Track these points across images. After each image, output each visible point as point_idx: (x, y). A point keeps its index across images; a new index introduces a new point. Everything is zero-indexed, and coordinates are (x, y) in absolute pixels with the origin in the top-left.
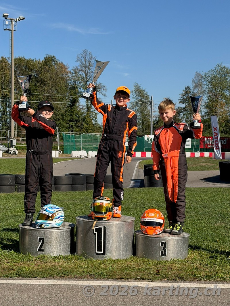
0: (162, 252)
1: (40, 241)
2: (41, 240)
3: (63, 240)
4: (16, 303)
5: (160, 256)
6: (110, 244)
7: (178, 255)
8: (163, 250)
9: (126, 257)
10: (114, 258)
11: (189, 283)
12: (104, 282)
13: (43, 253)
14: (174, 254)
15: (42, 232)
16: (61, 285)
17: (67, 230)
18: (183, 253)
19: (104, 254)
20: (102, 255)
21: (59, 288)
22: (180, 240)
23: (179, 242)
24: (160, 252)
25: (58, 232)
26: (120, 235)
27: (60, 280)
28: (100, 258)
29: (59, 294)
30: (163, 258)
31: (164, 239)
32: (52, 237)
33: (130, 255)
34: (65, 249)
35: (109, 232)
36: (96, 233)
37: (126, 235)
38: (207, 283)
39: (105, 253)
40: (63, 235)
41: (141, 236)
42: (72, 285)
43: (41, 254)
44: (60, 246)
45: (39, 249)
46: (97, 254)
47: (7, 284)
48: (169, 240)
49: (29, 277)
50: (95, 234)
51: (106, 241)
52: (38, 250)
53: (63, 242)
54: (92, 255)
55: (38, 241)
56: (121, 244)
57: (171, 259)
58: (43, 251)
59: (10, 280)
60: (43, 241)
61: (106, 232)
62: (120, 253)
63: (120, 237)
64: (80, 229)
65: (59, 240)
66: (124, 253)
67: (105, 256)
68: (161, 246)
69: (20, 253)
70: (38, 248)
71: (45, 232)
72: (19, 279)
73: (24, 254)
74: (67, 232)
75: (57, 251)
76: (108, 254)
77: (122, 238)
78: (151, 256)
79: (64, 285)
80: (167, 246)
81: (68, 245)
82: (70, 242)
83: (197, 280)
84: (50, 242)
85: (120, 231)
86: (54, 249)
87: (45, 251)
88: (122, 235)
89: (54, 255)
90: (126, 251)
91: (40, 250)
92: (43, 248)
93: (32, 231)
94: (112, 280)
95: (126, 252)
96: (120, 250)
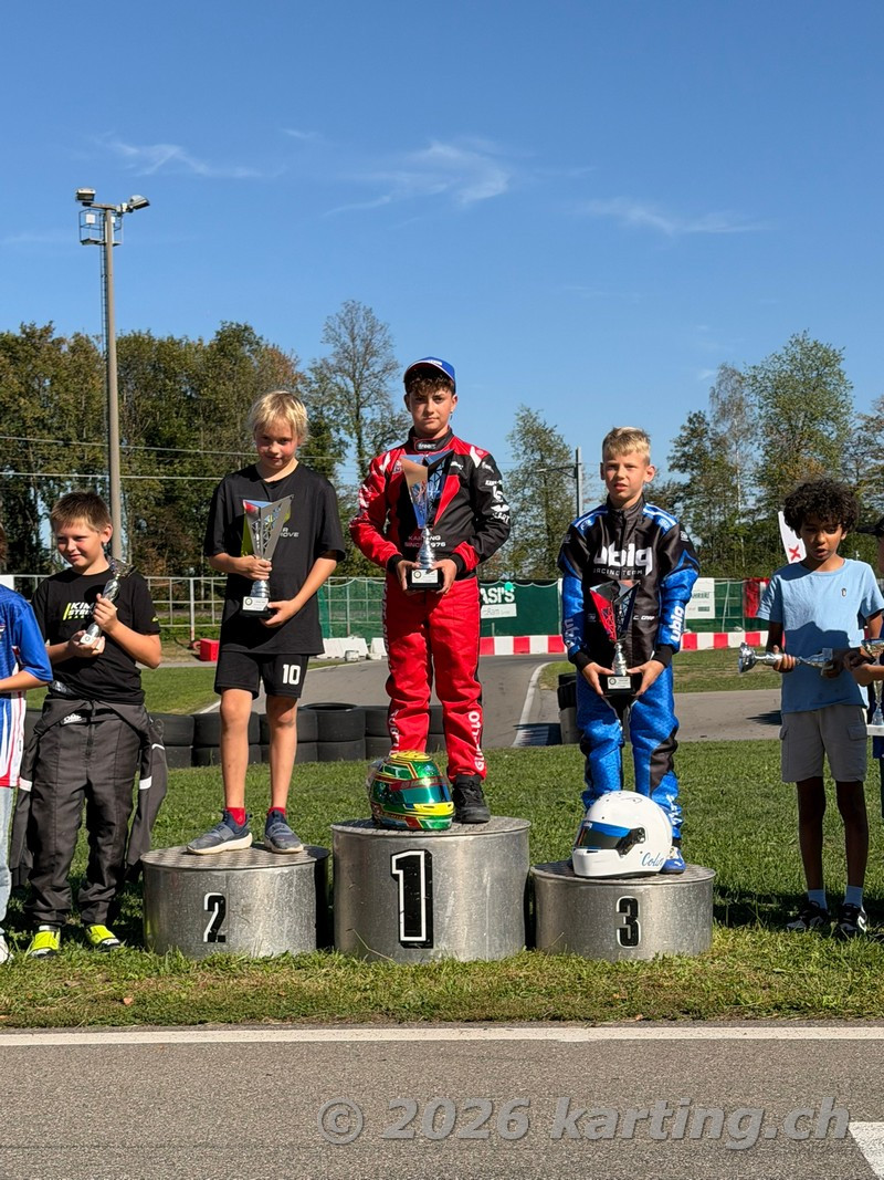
0: (623, 932)
1: (211, 908)
2: (217, 904)
3: (290, 901)
4: (135, 1103)
5: (617, 947)
6: (449, 909)
7: (679, 940)
8: (629, 927)
9: (503, 955)
10: (462, 958)
11: (719, 1026)
12: (430, 1030)
13: (225, 946)
14: (665, 938)
15: (218, 877)
16: (285, 1043)
17: (302, 870)
18: (697, 933)
19: (429, 944)
20: (422, 947)
21: (279, 1054)
22: (683, 889)
23: (680, 898)
24: (618, 931)
25: (273, 877)
26: (481, 877)
27: (281, 1029)
28: (416, 959)
29: (279, 1071)
30: (629, 953)
31: (631, 887)
32: (252, 891)
33: (516, 945)
34: (297, 933)
35: (445, 870)
36: (401, 873)
37: (501, 881)
38: (778, 1026)
39: (432, 942)
40: (290, 886)
41: (552, 881)
42: (322, 1042)
43: (216, 950)
44: (280, 922)
45: (209, 934)
46: (406, 945)
47: (104, 1045)
48: (646, 890)
49: (180, 1023)
50: (396, 877)
51: (435, 902)
52: (206, 939)
53: (291, 909)
54: (389, 949)
55: (206, 908)
56: (484, 911)
57: (657, 954)
58: (222, 939)
59: (114, 1034)
60: (222, 908)
61: (434, 868)
62: (484, 939)
63: (481, 887)
64: (345, 863)
65: (278, 902)
66: (498, 942)
67: (432, 952)
68: (621, 911)
69: (147, 951)
70: (208, 930)
71: (227, 878)
72: (144, 1030)
73: (161, 954)
74: (301, 874)
75: (272, 941)
76: (441, 945)
77: (488, 890)
78: (587, 948)
79: (295, 1043)
80: (642, 912)
81: (308, 919)
82: (313, 910)
83: (747, 1019)
84: (247, 910)
85: (481, 866)
86: (259, 934)
87: (231, 940)
88: (487, 880)
89: (262, 954)
90: (505, 932)
91: (212, 938)
92: (224, 930)
93: (186, 874)
94: (456, 1024)
95: (504, 935)
96: (483, 928)
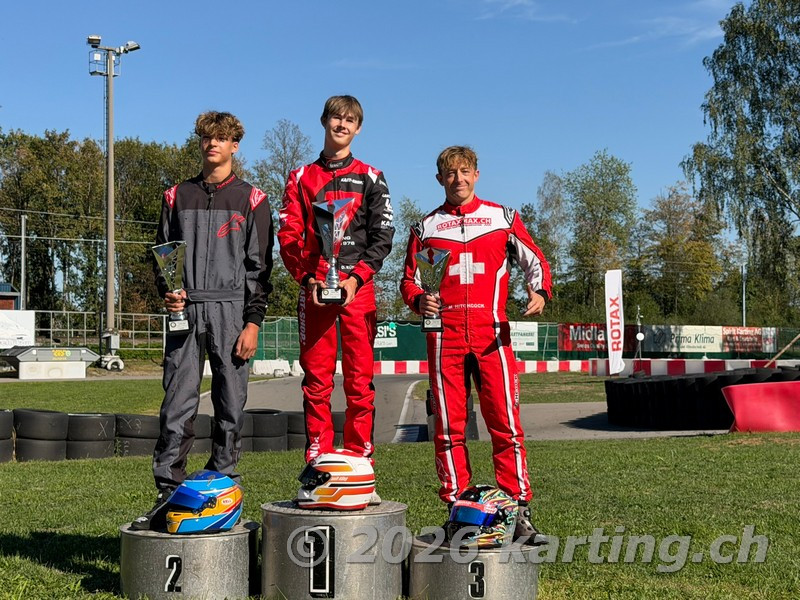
0: (473, 587)
1: (171, 566)
2: (175, 564)
3: (229, 561)
5: (468, 598)
6: (347, 570)
7: (513, 594)
8: (477, 583)
13: (180, 595)
14: (503, 592)
15: (176, 543)
17: (238, 539)
18: (526, 588)
20: (326, 597)
23: (514, 563)
24: (469, 587)
25: (217, 544)
31: (480, 554)
32: (202, 554)
33: (394, 596)
34: (234, 585)
35: (344, 541)
39: (333, 593)
40: (229, 550)
43: (174, 597)
44: (222, 579)
45: (169, 586)
46: (314, 595)
48: (490, 557)
51: (336, 564)
52: (166, 590)
53: (230, 567)
54: (302, 598)
55: (167, 566)
56: (372, 571)
58: (179, 589)
62: (371, 592)
64: (271, 534)
65: (220, 562)
66: (381, 593)
68: (472, 572)
69: (123, 597)
70: (168, 583)
71: (183, 544)
74: (238, 542)
75: (215, 591)
76: (340, 596)
78: (446, 598)
80: (487, 572)
81: (243, 575)
82: (247, 568)
84: (197, 568)
86: (206, 586)
87: (185, 590)
91: (171, 588)
92: (180, 583)
93: (153, 541)
95: (386, 588)
96: (371, 584)
